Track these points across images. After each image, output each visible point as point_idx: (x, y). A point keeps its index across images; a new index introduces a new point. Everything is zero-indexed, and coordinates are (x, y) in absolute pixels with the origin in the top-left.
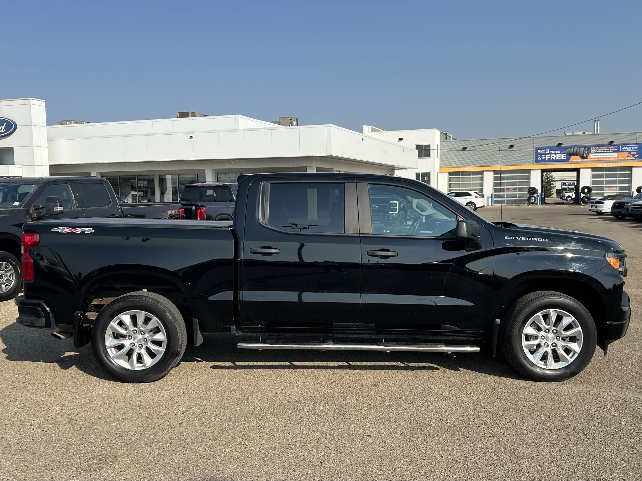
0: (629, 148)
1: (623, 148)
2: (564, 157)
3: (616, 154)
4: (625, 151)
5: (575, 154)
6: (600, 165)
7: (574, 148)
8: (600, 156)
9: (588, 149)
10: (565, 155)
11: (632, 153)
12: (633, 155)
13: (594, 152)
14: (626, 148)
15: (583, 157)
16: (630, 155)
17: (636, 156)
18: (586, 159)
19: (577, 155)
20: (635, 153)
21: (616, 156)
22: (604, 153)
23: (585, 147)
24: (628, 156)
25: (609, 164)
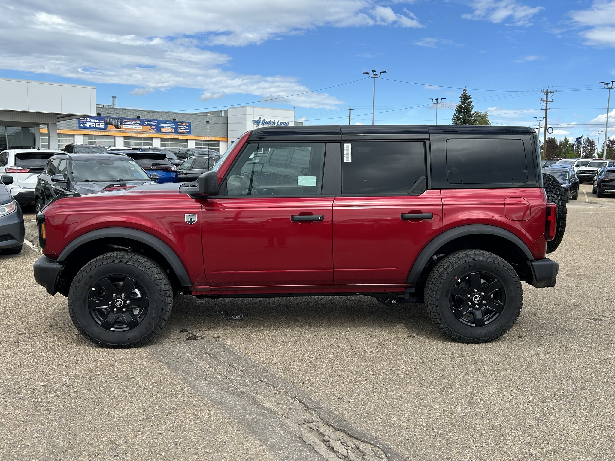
0: (150, 123)
1: (146, 123)
2: (102, 126)
3: (141, 127)
4: (147, 125)
5: (111, 124)
6: (130, 135)
7: (110, 119)
8: (130, 127)
9: (121, 120)
10: (103, 124)
11: (152, 127)
12: (153, 129)
13: (125, 124)
14: (148, 123)
15: (117, 127)
16: (152, 128)
17: (155, 130)
18: (120, 129)
19: (113, 125)
20: (155, 127)
21: (142, 128)
22: (133, 125)
23: (119, 119)
24: (150, 129)
25: (137, 134)
